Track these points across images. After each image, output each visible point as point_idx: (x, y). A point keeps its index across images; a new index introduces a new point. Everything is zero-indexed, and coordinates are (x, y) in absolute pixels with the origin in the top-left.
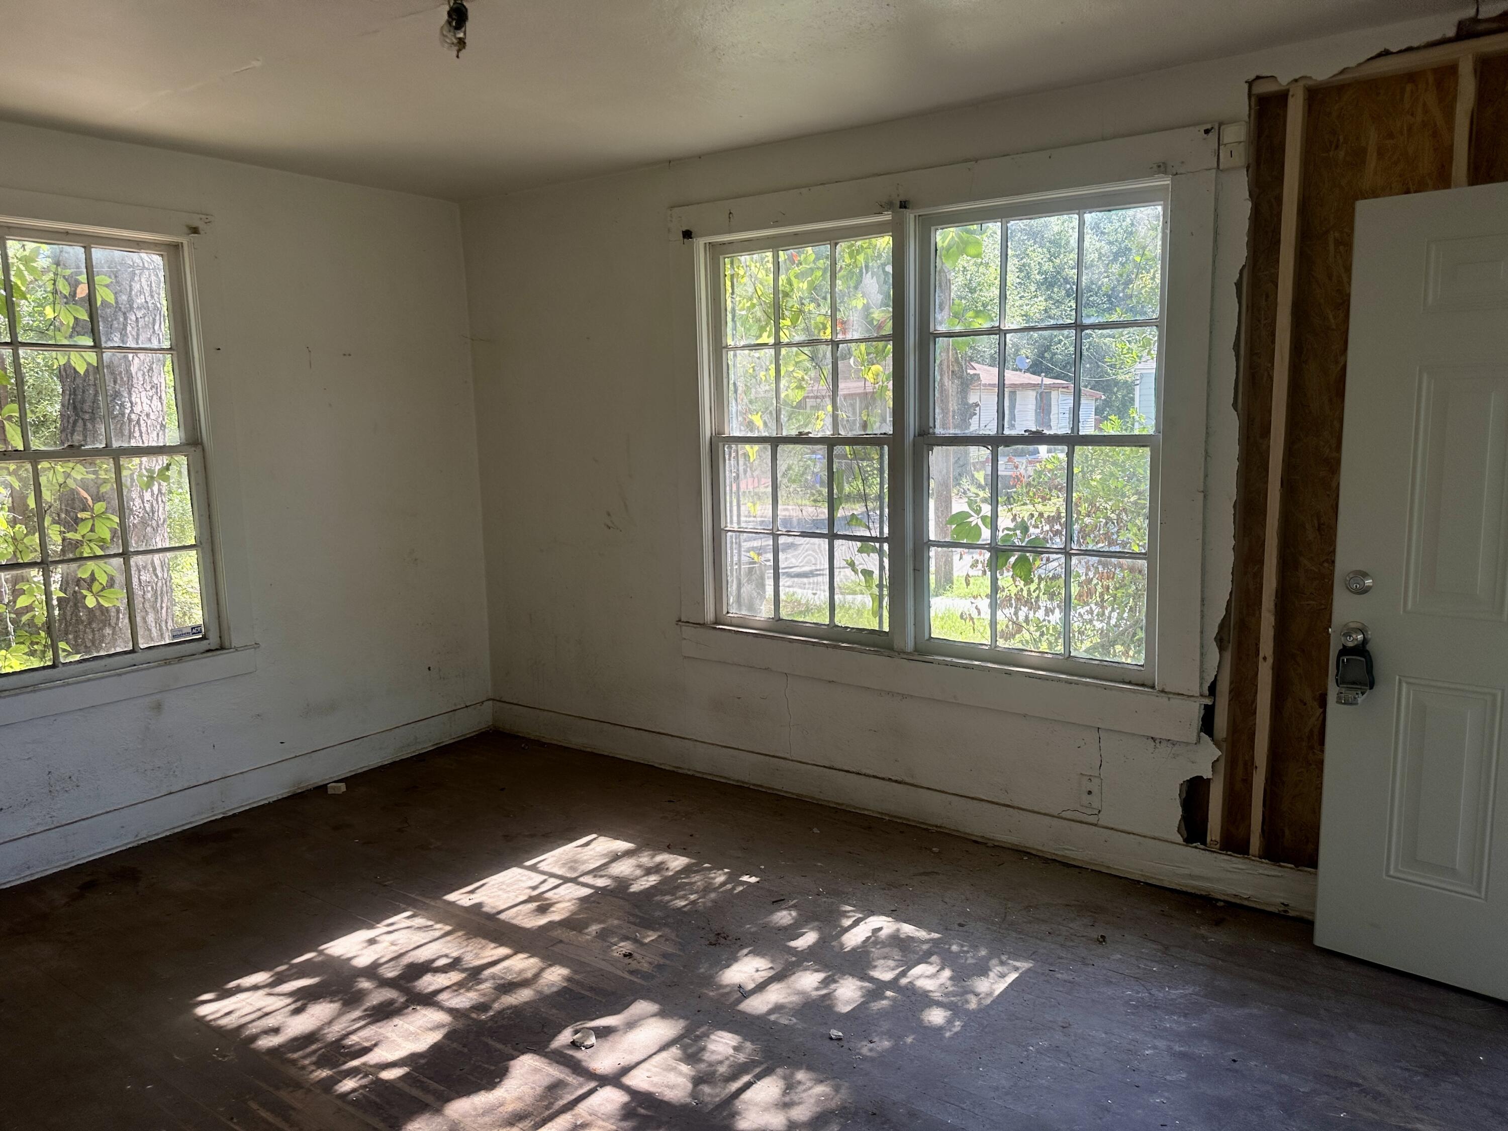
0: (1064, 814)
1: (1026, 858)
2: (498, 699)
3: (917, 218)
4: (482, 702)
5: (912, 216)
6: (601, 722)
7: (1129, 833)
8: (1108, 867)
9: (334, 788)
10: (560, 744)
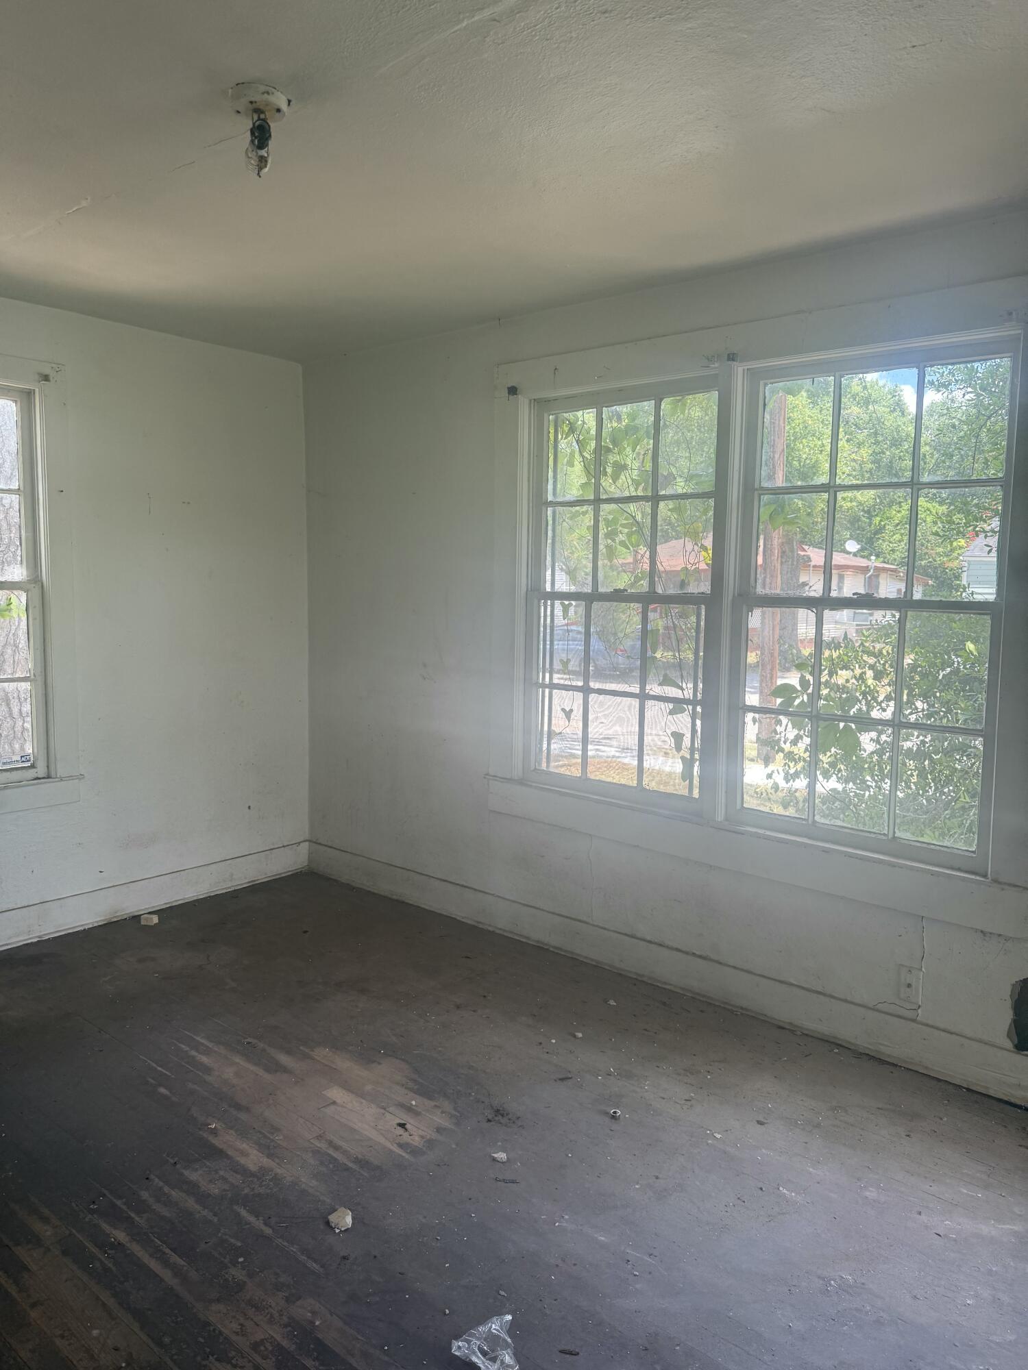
0: (880, 1006)
1: (836, 1051)
2: (314, 840)
3: (746, 371)
4: (299, 843)
5: (740, 369)
6: (409, 870)
7: (952, 1033)
8: (926, 1068)
9: (146, 919)
10: (369, 889)
